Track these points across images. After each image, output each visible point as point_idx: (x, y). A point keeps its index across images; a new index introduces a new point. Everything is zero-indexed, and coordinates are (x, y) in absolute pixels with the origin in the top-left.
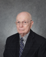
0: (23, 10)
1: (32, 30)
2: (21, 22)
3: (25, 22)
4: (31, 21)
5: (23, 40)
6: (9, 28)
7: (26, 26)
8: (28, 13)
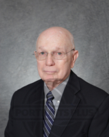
0: (53, 24)
1: (75, 72)
2: (49, 52)
3: (60, 53)
4: (74, 50)
5: (53, 98)
6: (19, 69)
7: (61, 62)
8: (66, 30)
